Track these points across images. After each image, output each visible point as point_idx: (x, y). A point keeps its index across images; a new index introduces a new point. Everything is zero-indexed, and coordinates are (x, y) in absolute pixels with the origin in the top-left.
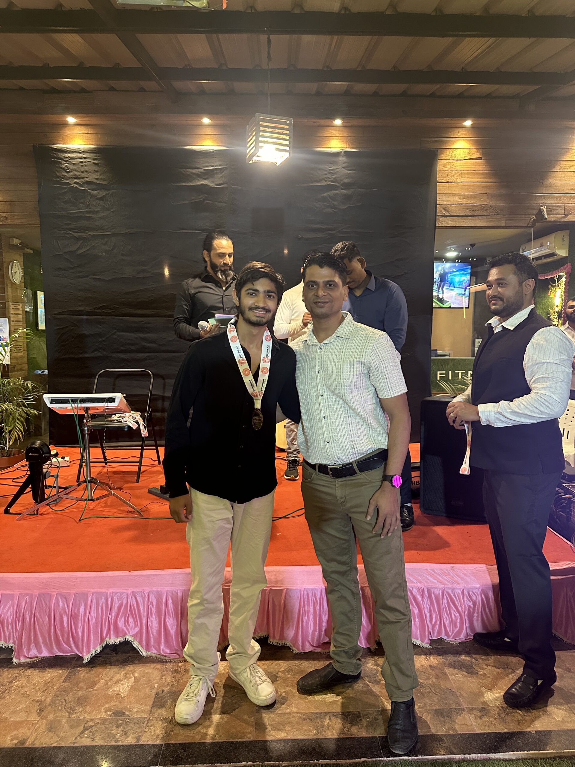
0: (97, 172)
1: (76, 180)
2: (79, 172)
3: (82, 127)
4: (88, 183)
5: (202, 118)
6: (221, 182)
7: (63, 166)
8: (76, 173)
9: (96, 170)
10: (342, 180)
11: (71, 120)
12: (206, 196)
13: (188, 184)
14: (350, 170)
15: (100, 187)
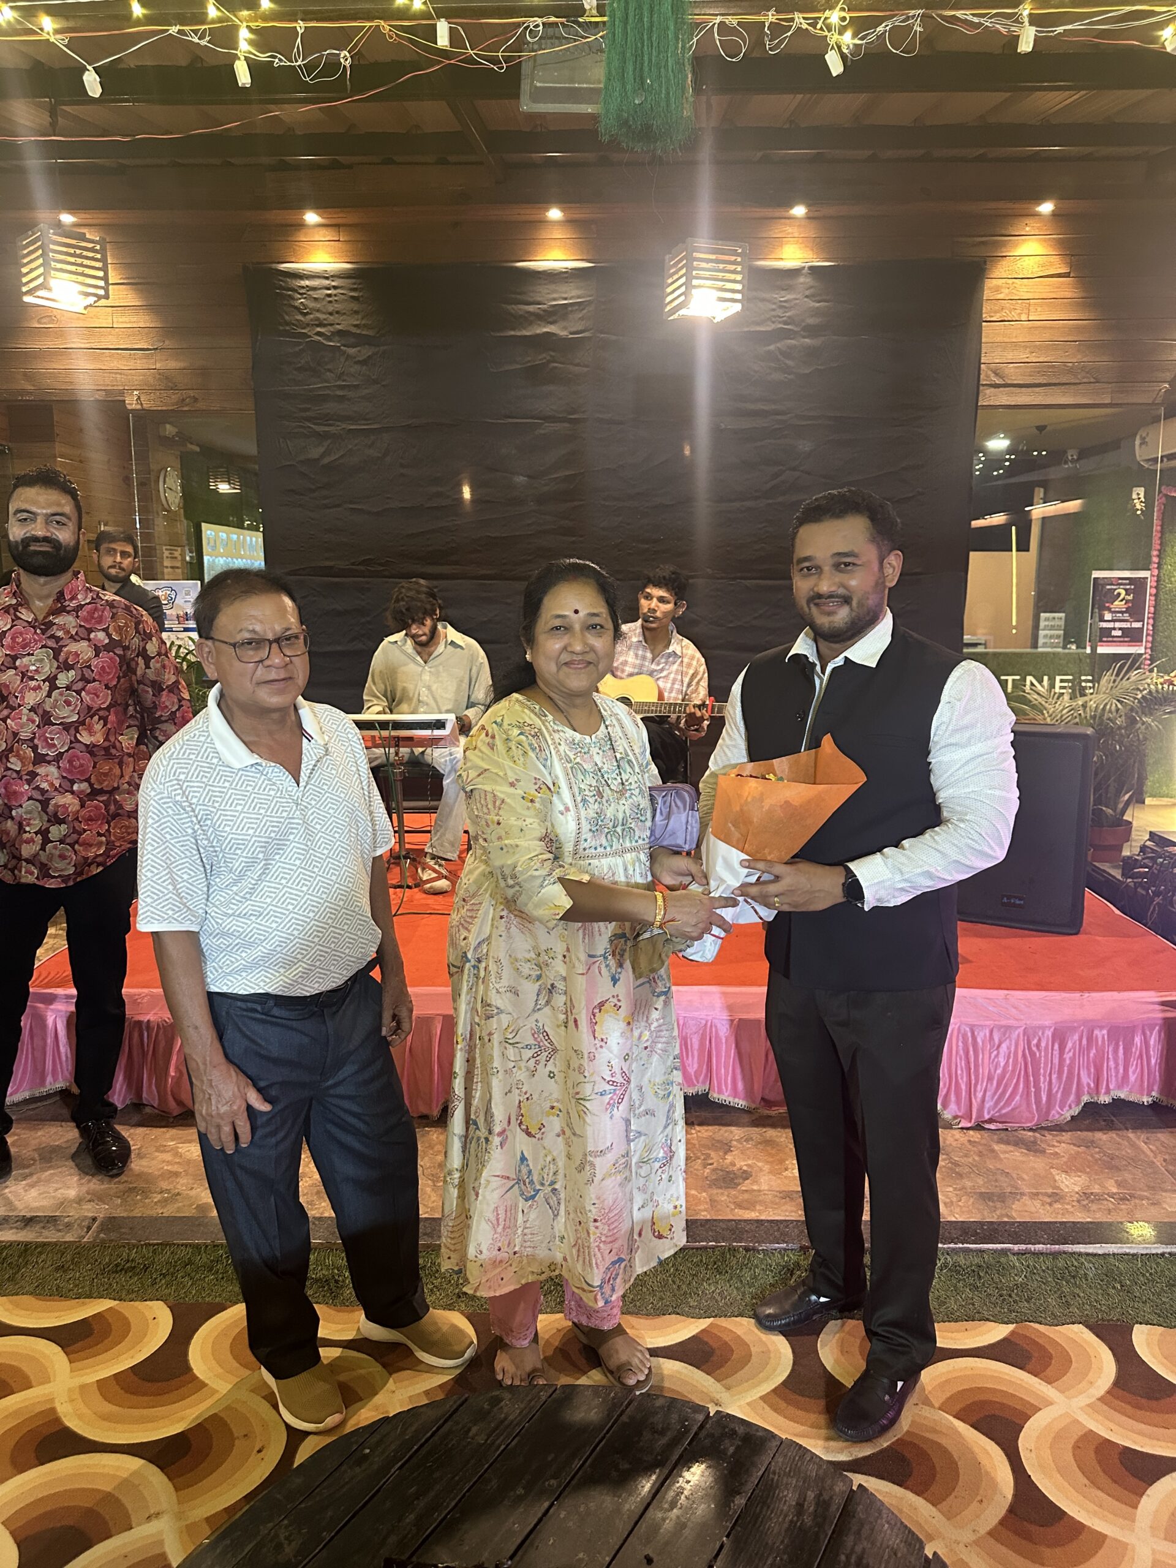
0: (356, 312)
1: (319, 329)
2: (324, 313)
3: (329, 229)
4: (340, 333)
5: (547, 210)
6: (580, 328)
7: (297, 303)
8: (318, 315)
9: (355, 309)
10: (803, 321)
11: (312, 217)
12: (553, 354)
13: (519, 333)
14: (819, 302)
15: (360, 340)
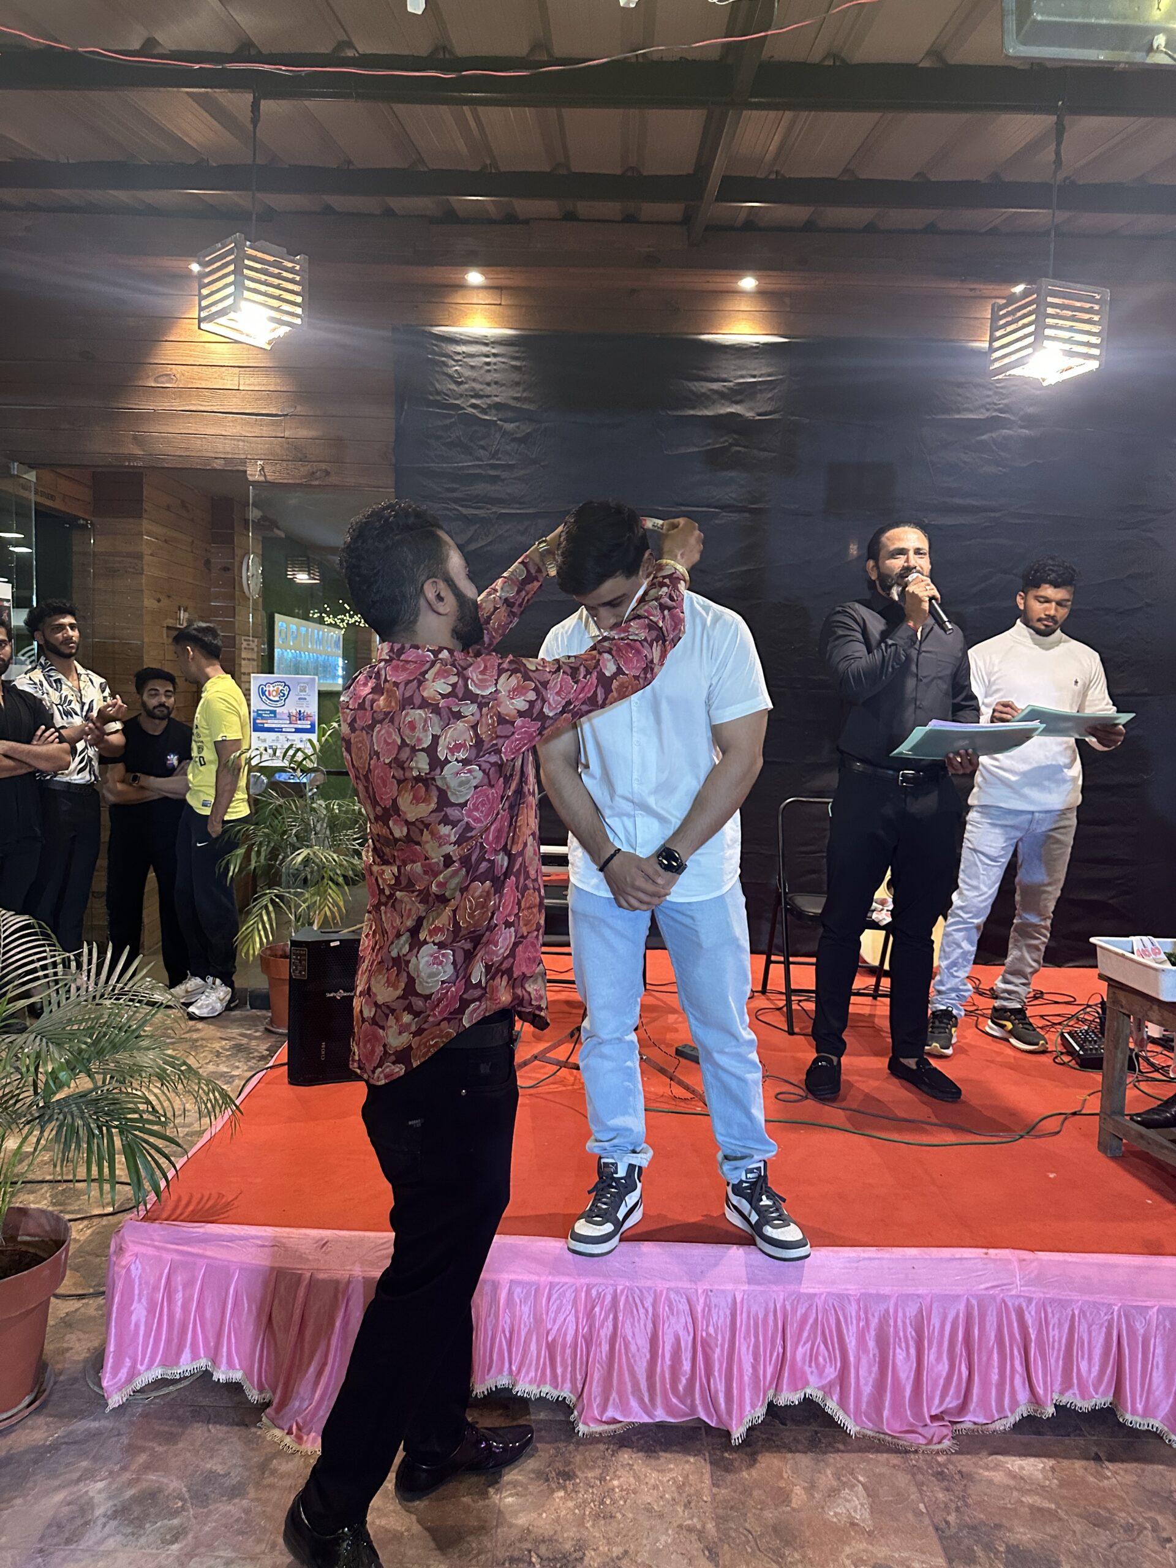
0: (518, 384)
1: (474, 401)
2: (481, 383)
3: (491, 292)
4: (498, 406)
5: (741, 277)
6: (769, 409)
7: (451, 371)
8: (474, 385)
9: (517, 379)
10: (1023, 411)
11: (475, 277)
12: (736, 436)
13: (699, 413)
15: (520, 415)
